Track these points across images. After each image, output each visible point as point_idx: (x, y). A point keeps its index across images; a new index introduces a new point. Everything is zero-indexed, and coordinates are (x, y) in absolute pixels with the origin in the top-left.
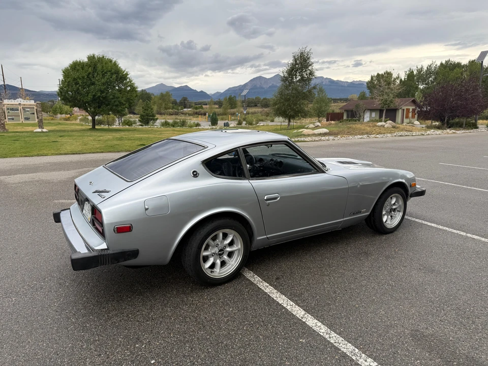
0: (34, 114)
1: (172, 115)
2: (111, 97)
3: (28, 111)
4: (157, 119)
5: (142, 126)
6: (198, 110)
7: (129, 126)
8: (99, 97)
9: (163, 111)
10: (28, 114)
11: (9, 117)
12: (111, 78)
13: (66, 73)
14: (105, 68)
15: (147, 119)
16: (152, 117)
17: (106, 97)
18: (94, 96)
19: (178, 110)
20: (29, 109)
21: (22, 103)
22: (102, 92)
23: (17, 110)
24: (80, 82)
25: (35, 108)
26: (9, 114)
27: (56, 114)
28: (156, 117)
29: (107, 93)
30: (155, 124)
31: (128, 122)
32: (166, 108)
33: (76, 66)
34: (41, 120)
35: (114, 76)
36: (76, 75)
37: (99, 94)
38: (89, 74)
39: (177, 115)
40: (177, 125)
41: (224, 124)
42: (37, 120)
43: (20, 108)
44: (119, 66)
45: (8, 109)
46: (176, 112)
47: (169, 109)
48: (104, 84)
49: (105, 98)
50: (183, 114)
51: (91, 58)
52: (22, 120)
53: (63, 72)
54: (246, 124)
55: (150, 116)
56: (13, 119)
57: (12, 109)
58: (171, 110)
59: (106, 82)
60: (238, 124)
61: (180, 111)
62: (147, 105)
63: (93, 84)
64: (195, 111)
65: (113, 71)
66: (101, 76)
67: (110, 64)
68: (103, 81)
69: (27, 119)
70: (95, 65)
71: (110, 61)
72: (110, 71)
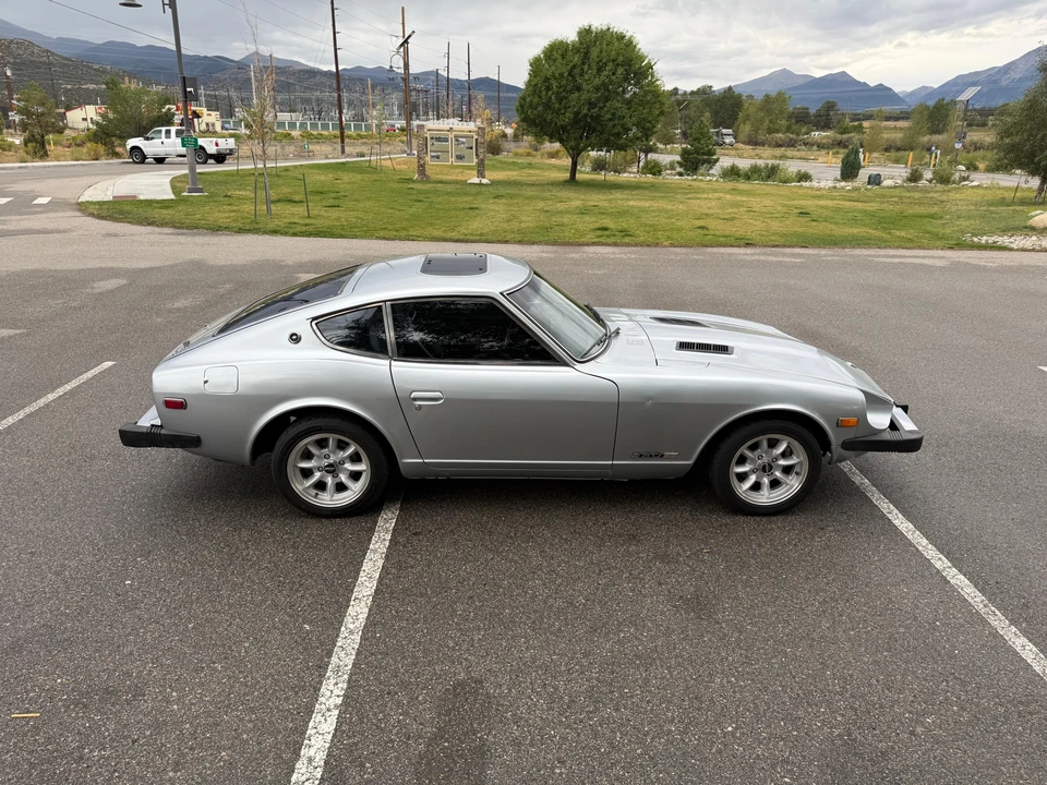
0: (471, 148)
1: (780, 146)
2: (609, 116)
3: (463, 143)
4: (716, 161)
5: (681, 174)
6: (845, 137)
7: (654, 174)
8: (586, 115)
9: (761, 138)
10: (462, 149)
11: (433, 154)
12: (614, 74)
13: (536, 65)
14: (604, 54)
15: (695, 161)
16: (706, 157)
17: (599, 116)
18: (577, 114)
19: (798, 134)
20: (464, 140)
21: (455, 127)
22: (591, 105)
23: (446, 140)
24: (555, 84)
25: (476, 137)
26: (434, 149)
27: (542, 143)
28: (715, 157)
29: (601, 108)
30: (711, 172)
31: (653, 167)
32: (770, 131)
33: (556, 51)
34: (483, 160)
35: (620, 71)
36: (548, 70)
37: (586, 111)
38: (574, 67)
39: (793, 146)
40: (756, 176)
41: (870, 177)
42: (475, 160)
43: (451, 136)
44: (638, 47)
45: (432, 138)
46: (791, 139)
47: (778, 131)
48: (597, 89)
49: (597, 118)
50: (805, 144)
51: (585, 33)
52: (452, 160)
53: (531, 65)
54: (930, 181)
55: (704, 154)
56: (438, 157)
57: (438, 139)
58: (780, 135)
59: (603, 84)
61: (801, 137)
62: (700, 128)
63: (579, 89)
64: (839, 137)
65: (621, 58)
66: (595, 71)
67: (616, 44)
68: (597, 81)
69: (460, 158)
70: (588, 48)
71: (621, 37)
72: (614, 61)
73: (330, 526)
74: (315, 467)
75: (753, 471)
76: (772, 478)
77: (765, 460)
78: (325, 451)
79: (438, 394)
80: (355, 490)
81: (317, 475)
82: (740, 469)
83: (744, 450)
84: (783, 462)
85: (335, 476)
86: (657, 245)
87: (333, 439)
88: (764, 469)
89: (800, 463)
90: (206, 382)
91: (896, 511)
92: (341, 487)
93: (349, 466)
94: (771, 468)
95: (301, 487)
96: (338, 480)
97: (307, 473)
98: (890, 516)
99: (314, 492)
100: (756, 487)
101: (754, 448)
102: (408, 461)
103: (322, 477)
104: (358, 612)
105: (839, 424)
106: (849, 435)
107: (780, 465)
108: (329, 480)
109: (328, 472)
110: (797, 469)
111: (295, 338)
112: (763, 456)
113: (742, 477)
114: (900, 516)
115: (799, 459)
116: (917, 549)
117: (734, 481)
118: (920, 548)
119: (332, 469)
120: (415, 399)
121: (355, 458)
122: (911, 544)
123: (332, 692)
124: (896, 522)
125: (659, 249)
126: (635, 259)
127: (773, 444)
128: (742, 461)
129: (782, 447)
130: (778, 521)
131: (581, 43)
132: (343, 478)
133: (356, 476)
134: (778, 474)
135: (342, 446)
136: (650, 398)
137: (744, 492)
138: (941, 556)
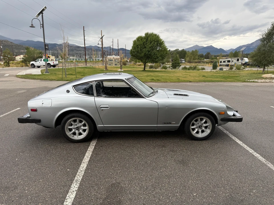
0: (119, 62)
1: (197, 63)
2: (153, 54)
3: (117, 61)
4: (181, 66)
5: (172, 69)
6: (213, 60)
7: (165, 69)
8: (147, 54)
9: (192, 61)
10: (116, 63)
12: (154, 44)
13: (135, 42)
14: (152, 39)
15: (175, 66)
16: (178, 65)
17: (151, 54)
18: (145, 54)
21: (114, 57)
22: (149, 51)
23: (112, 60)
24: (139, 46)
25: (120, 60)
26: (109, 63)
27: (136, 63)
28: (180, 65)
29: (151, 52)
30: (179, 68)
31: (165, 67)
32: (194, 59)
33: (140, 39)
35: (156, 43)
36: (138, 43)
37: (147, 53)
38: (144, 42)
39: (200, 63)
40: (191, 69)
41: (220, 68)
42: (120, 65)
43: (114, 60)
44: (160, 37)
46: (199, 61)
48: (150, 48)
49: (150, 55)
50: (203, 62)
51: (147, 34)
52: (114, 65)
53: (133, 42)
54: (235, 69)
56: (110, 65)
57: (110, 60)
58: (196, 60)
59: (152, 46)
60: (230, 69)
61: (202, 61)
62: (176, 58)
63: (145, 47)
64: (211, 60)
65: (156, 40)
66: (149, 43)
67: (155, 37)
68: (150, 46)
69: (116, 65)
70: (147, 38)
71: (156, 35)
72: (154, 41)
73: (77, 145)
74: (73, 128)
75: (196, 128)
76: (202, 130)
77: (200, 124)
78: (76, 123)
79: (108, 106)
80: (84, 134)
81: (74, 130)
82: (193, 127)
83: (193, 121)
84: (204, 125)
85: (79, 131)
86: (167, 82)
87: (78, 119)
88: (199, 127)
89: (209, 125)
90: (43, 104)
91: (237, 139)
92: (80, 134)
93: (82, 128)
94: (201, 126)
95: (69, 134)
96: (79, 132)
97: (70, 130)
98: (235, 140)
99: (72, 135)
100: (197, 132)
101: (196, 121)
102: (99, 126)
103: (75, 131)
104: (84, 166)
105: (220, 114)
106: (223, 117)
107: (204, 126)
108: (77, 132)
109: (77, 129)
110: (209, 127)
111: (68, 91)
112: (199, 123)
113: (194, 129)
114: (238, 140)
115: (209, 124)
116: (244, 148)
117: (191, 130)
118: (245, 148)
119: (78, 129)
120: (101, 107)
121: (84, 125)
122: (242, 147)
123: (75, 187)
124: (237, 142)
125: (167, 83)
126: (161, 85)
127: (202, 119)
128: (193, 125)
129: (204, 121)
130: (204, 142)
131: (146, 37)
132: (81, 131)
133: (84, 131)
134: (203, 128)
135: (81, 122)
136: (167, 106)
137: (194, 134)
138: (251, 149)
